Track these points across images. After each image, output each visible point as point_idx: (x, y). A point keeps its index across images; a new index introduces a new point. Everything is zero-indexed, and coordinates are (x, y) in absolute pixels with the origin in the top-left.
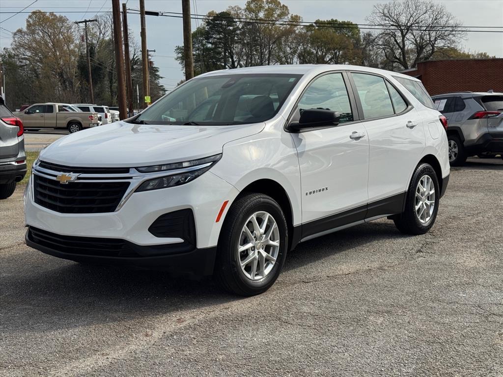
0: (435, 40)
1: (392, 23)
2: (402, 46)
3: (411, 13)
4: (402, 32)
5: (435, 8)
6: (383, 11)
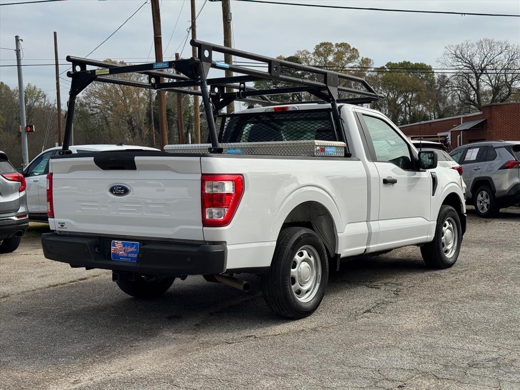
0: (513, 81)
1: (465, 64)
2: (476, 88)
3: (486, 53)
4: (476, 74)
5: (511, 48)
6: (455, 52)
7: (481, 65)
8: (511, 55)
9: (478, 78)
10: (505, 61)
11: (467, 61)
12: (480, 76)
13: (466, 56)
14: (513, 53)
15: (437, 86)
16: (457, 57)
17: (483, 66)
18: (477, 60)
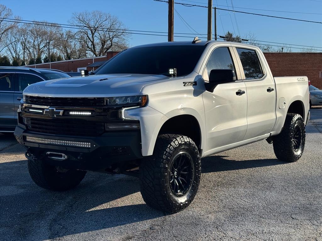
0: (113, 38)
1: (85, 25)
2: (92, 41)
3: (97, 19)
4: (92, 32)
5: (112, 17)
6: (79, 17)
7: (95, 27)
8: (112, 22)
9: (93, 34)
10: (109, 26)
11: (86, 23)
12: (94, 33)
13: (85, 20)
14: (113, 21)
15: (66, 38)
16: (80, 20)
17: (96, 27)
18: (92, 24)
